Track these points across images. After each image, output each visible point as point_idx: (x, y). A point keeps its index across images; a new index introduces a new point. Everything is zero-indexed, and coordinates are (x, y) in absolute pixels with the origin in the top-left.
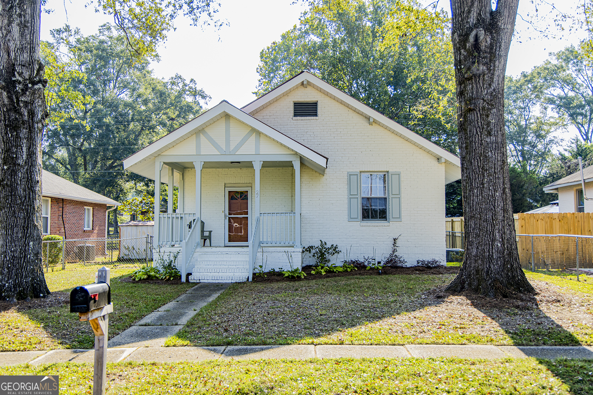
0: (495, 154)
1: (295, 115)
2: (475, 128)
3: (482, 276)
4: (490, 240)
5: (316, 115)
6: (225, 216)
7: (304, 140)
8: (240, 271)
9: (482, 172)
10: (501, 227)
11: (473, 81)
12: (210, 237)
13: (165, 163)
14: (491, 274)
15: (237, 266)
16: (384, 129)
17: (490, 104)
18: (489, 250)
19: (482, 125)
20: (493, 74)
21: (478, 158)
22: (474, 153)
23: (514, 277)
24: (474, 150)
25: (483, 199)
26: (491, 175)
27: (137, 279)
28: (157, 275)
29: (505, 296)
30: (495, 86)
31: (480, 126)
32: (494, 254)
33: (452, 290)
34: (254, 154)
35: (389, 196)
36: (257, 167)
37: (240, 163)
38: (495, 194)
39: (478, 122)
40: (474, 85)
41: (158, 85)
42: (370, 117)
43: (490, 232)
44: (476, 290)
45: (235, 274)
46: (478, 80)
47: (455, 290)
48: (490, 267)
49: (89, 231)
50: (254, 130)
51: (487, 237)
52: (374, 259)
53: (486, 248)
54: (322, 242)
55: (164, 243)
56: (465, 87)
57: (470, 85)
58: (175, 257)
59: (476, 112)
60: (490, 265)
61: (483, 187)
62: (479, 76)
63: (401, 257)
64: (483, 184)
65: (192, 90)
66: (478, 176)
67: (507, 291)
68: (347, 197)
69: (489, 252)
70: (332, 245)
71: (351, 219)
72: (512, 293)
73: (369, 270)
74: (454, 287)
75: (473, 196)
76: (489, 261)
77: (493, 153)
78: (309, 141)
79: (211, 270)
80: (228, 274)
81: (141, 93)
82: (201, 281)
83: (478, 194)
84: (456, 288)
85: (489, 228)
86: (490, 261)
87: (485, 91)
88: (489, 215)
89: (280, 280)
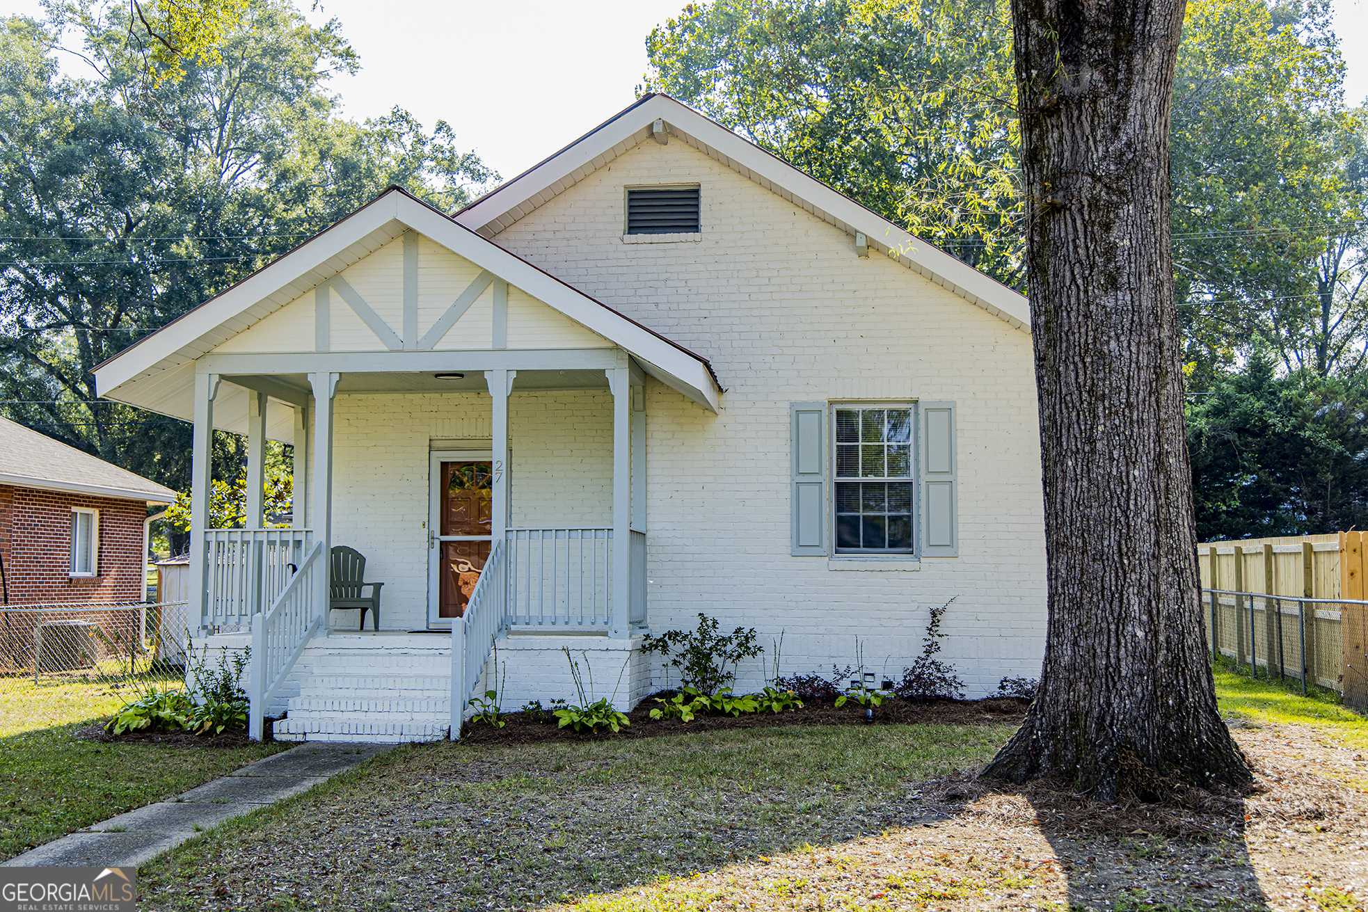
0: (1129, 347)
1: (632, 229)
2: (1067, 267)
3: (1085, 733)
4: (1110, 619)
5: (697, 227)
6: (431, 538)
7: (657, 304)
8: (432, 708)
9: (1090, 403)
10: (1145, 577)
11: (1063, 118)
12: (375, 603)
13: (223, 377)
14: (1111, 725)
15: (427, 693)
16: (904, 269)
17: (1114, 191)
18: (1108, 649)
19: (1088, 257)
20: (1126, 96)
21: (1077, 359)
22: (1064, 345)
23: (1184, 736)
24: (1067, 336)
25: (1094, 488)
26: (1117, 413)
27: (117, 731)
28: (177, 718)
29: (1148, 798)
30: (1131, 132)
31: (1083, 258)
32: (1123, 664)
33: (1000, 775)
34: (490, 347)
35: (918, 476)
36: (499, 388)
37: (462, 376)
38: (1128, 473)
39: (1076, 247)
40: (1065, 130)
41: (337, 142)
42: (856, 231)
43: (1113, 595)
44: (1068, 778)
45: (416, 716)
46: (1076, 114)
47: (1008, 776)
48: (1109, 704)
49: (87, 581)
50: (487, 277)
51: (1104, 610)
52: (872, 675)
53: (1101, 644)
54: (704, 620)
55: (233, 621)
56: (1041, 137)
57: (1055, 130)
58: (240, 664)
59: (1072, 215)
60: (1109, 698)
61: (1093, 451)
62: (1079, 105)
63: (949, 670)
64: (1091, 441)
65: (440, 155)
66: (1078, 415)
67: (1158, 779)
68: (788, 480)
69: (1108, 656)
70: (738, 631)
71: (800, 547)
72: (1171, 788)
73: (841, 709)
74: (1005, 766)
75: (1064, 479)
76: (1108, 686)
77: (1125, 344)
78: (674, 306)
79: (343, 704)
80: (393, 716)
81: (289, 165)
82: (309, 737)
83: (1078, 471)
84: (1014, 768)
85: (1110, 579)
86: (1111, 685)
87: (1100, 149)
88: (1111, 539)
89: (545, 737)
